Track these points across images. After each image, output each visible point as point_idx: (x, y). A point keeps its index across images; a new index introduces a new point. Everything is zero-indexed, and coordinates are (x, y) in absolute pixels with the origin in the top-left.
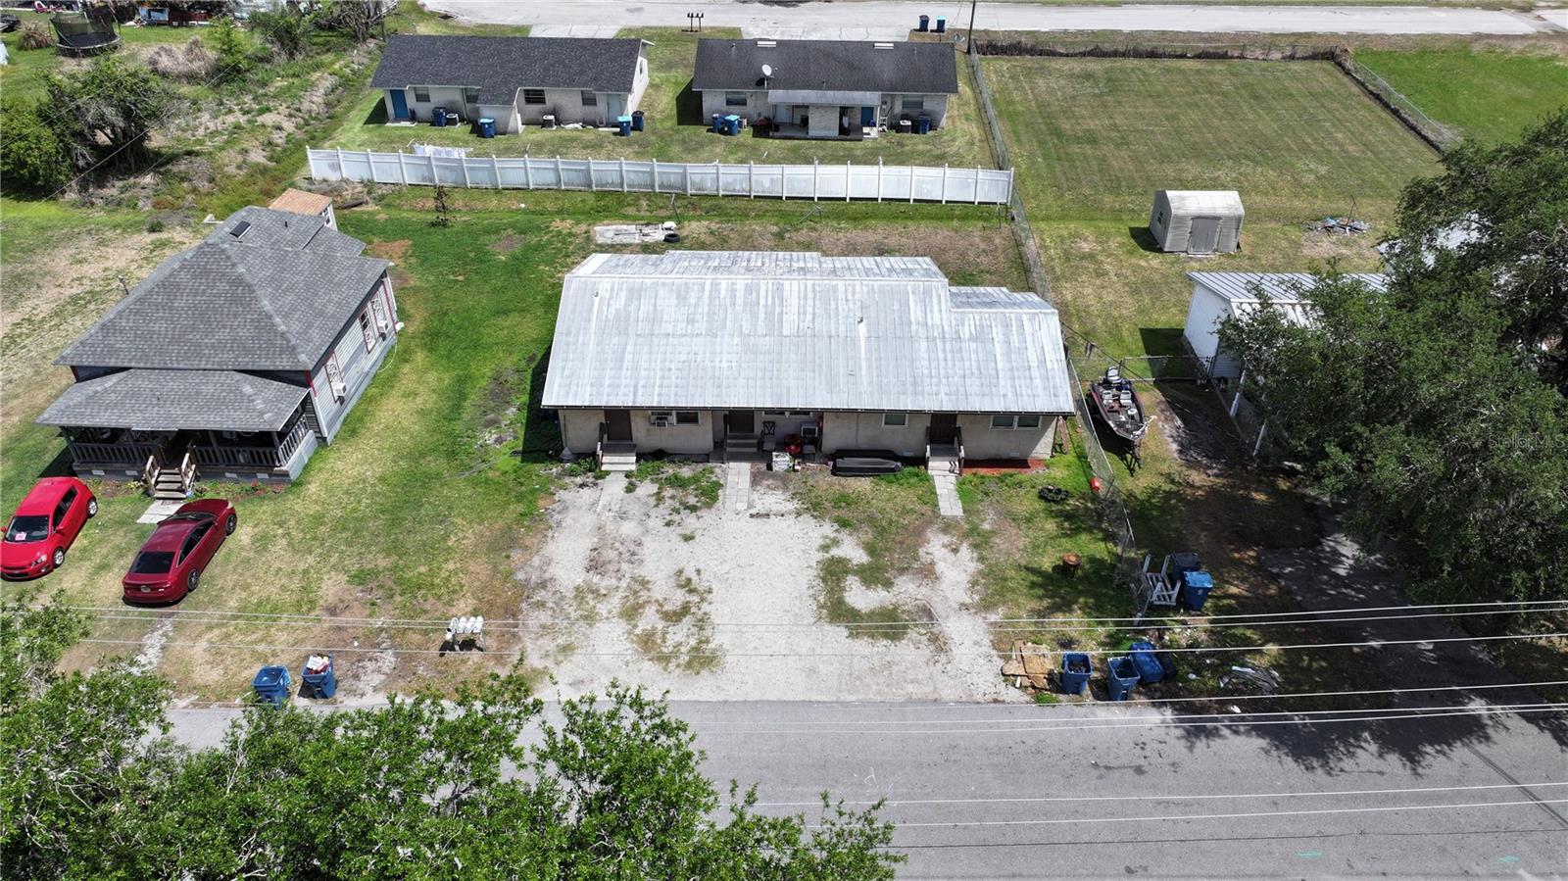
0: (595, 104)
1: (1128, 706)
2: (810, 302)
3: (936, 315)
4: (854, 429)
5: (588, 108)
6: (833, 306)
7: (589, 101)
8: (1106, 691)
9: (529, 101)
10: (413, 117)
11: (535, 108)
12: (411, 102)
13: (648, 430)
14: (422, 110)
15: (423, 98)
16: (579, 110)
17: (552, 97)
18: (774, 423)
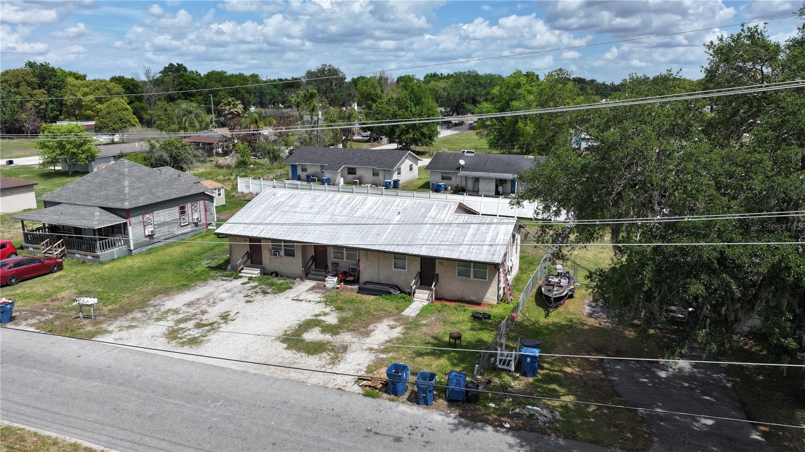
0: (378, 176)
1: (426, 408)
2: (378, 205)
3: (444, 215)
4: (377, 269)
5: (375, 178)
6: (389, 207)
7: (375, 174)
8: (416, 399)
9: (349, 173)
10: (299, 179)
11: (351, 176)
12: (299, 172)
13: (270, 259)
14: (303, 175)
15: (304, 170)
16: (371, 178)
17: (359, 172)
18: (337, 264)
